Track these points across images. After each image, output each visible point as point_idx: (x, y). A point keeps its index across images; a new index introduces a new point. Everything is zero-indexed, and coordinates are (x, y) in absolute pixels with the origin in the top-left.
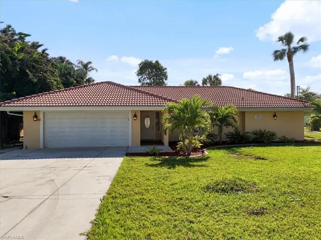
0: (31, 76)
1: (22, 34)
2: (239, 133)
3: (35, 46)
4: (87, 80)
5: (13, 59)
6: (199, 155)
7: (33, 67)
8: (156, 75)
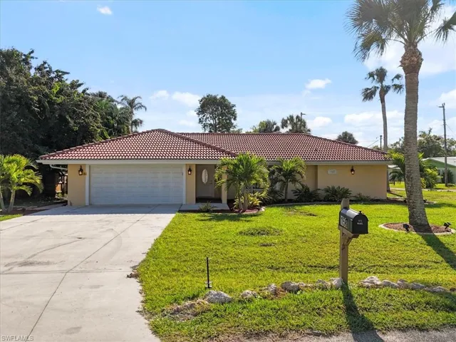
0: (72, 123)
1: (59, 72)
2: (308, 189)
3: (75, 85)
4: (133, 122)
5: (51, 103)
6: (255, 212)
7: (74, 111)
8: (222, 114)
